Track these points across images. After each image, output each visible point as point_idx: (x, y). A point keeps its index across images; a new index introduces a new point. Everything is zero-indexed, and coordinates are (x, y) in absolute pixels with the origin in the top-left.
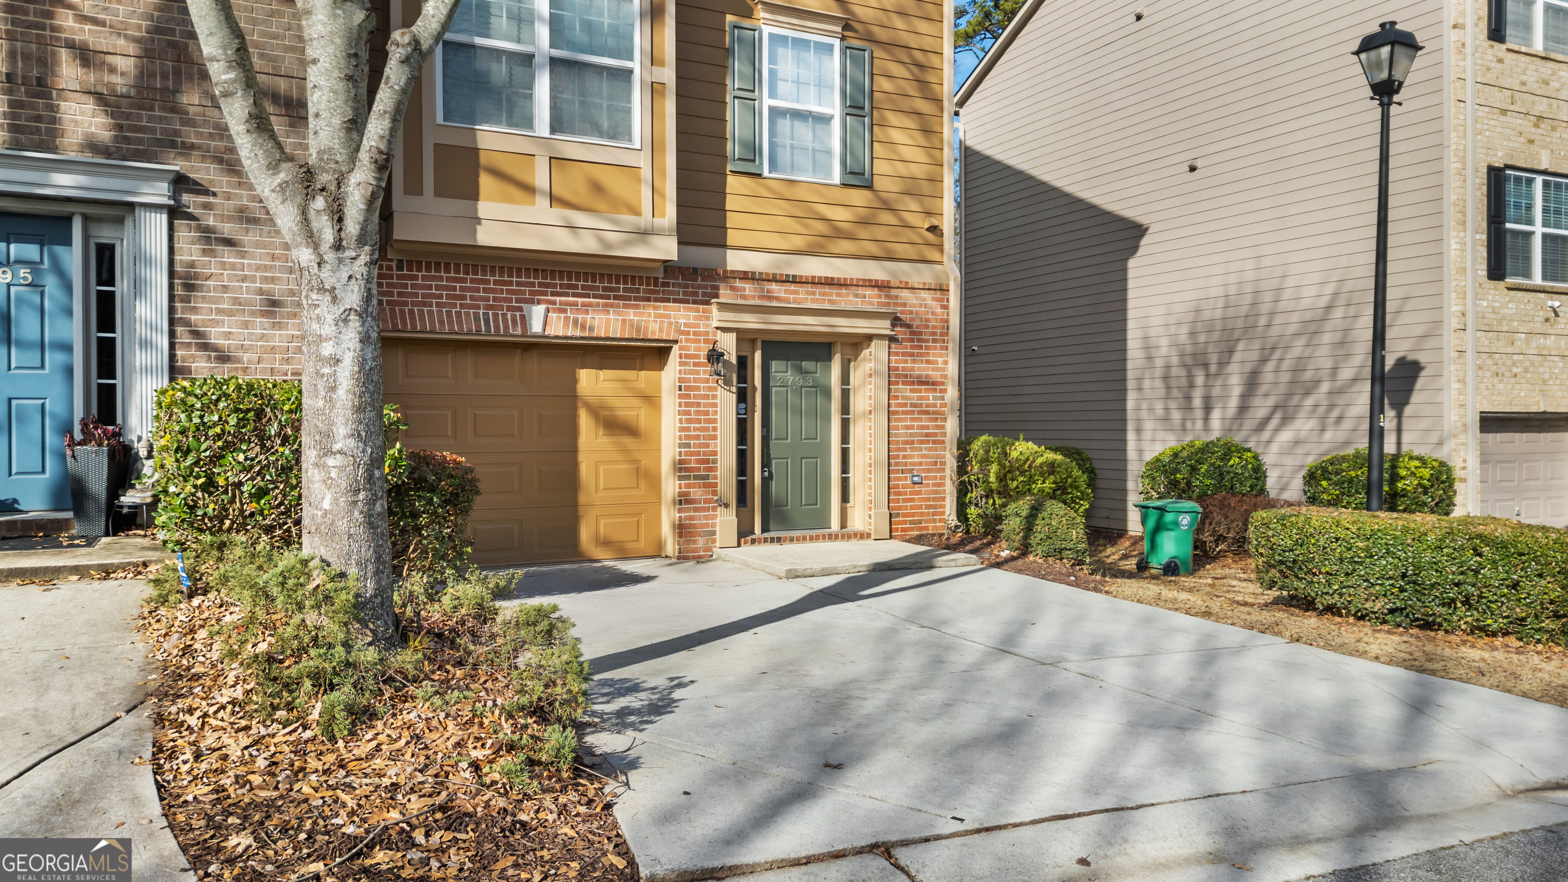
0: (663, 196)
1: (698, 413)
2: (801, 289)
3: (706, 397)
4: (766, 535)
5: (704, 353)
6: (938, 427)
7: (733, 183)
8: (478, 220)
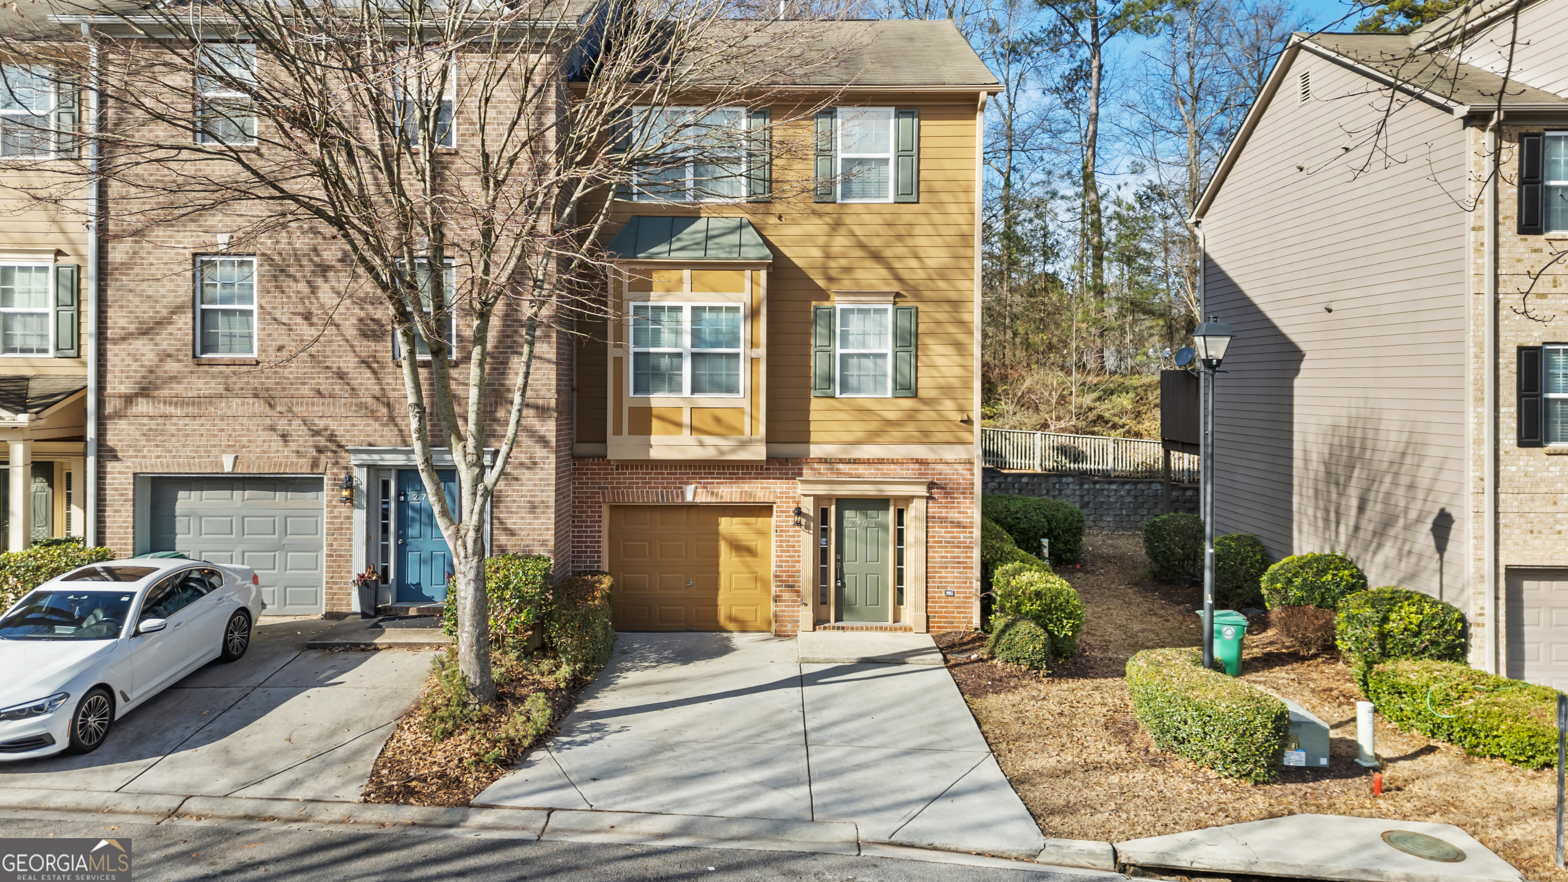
0: (758, 421)
1: (788, 546)
2: (861, 467)
3: (794, 536)
4: (840, 624)
5: (792, 510)
6: (967, 557)
7: (816, 404)
8: (651, 446)
